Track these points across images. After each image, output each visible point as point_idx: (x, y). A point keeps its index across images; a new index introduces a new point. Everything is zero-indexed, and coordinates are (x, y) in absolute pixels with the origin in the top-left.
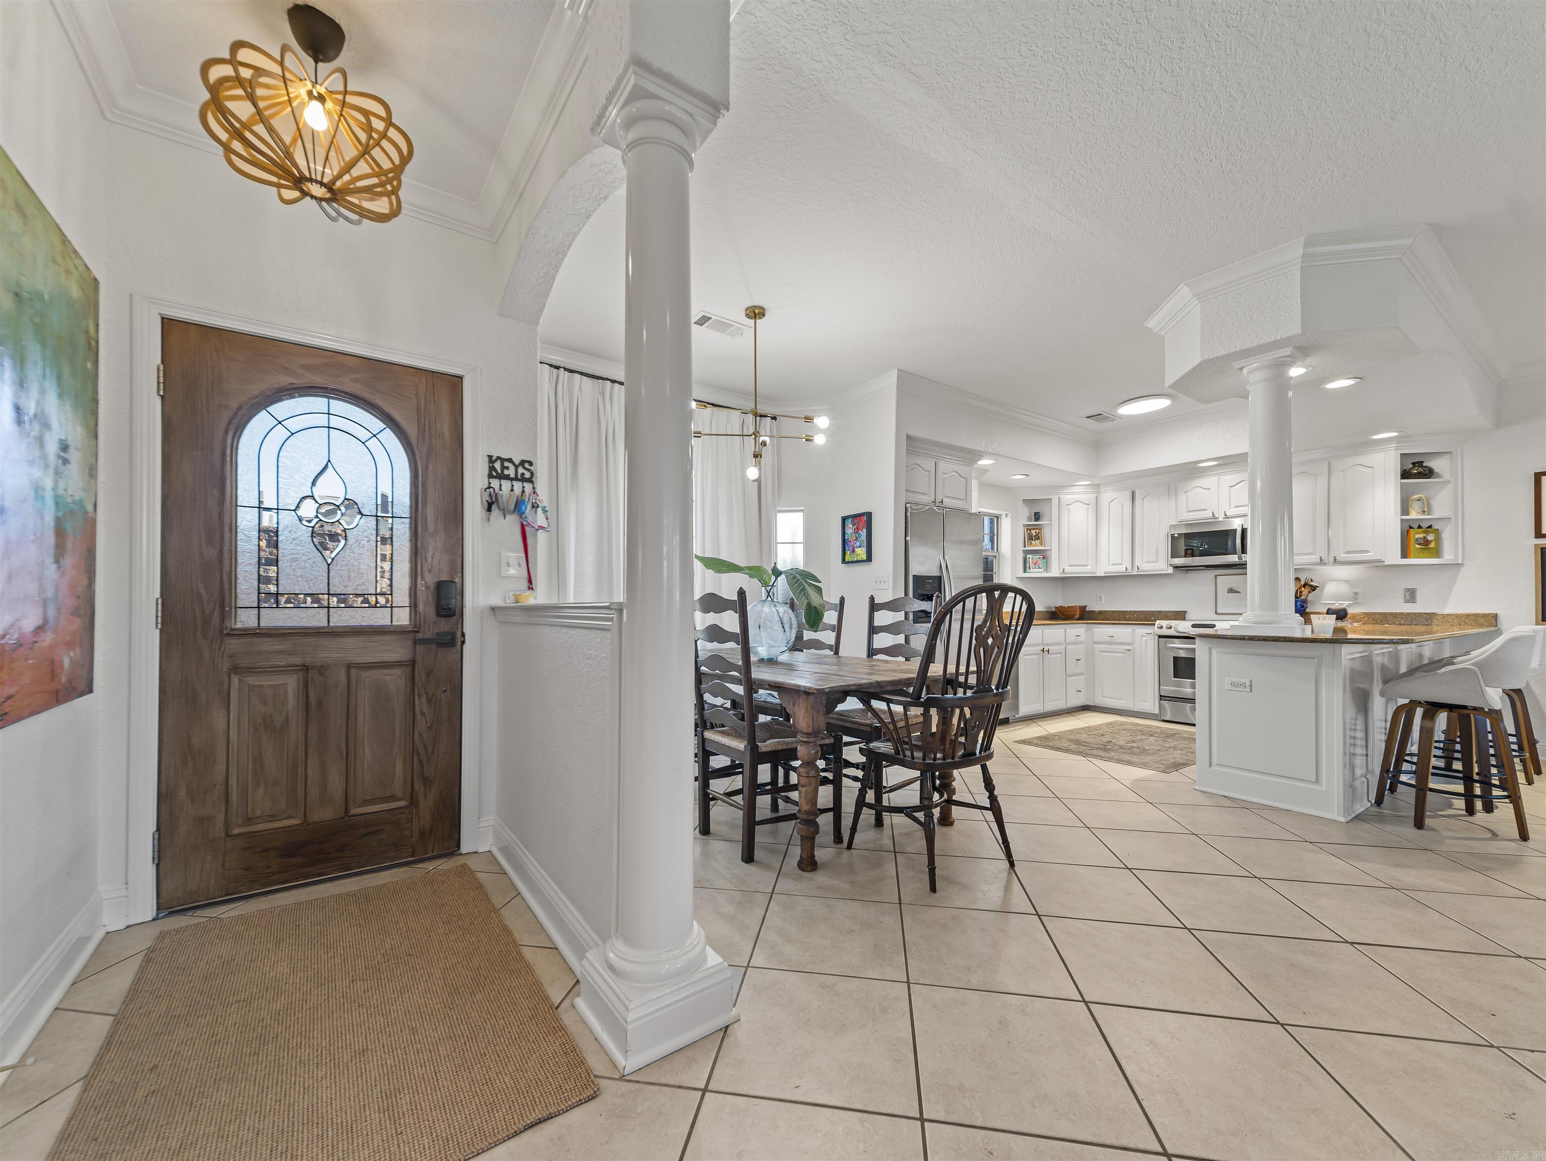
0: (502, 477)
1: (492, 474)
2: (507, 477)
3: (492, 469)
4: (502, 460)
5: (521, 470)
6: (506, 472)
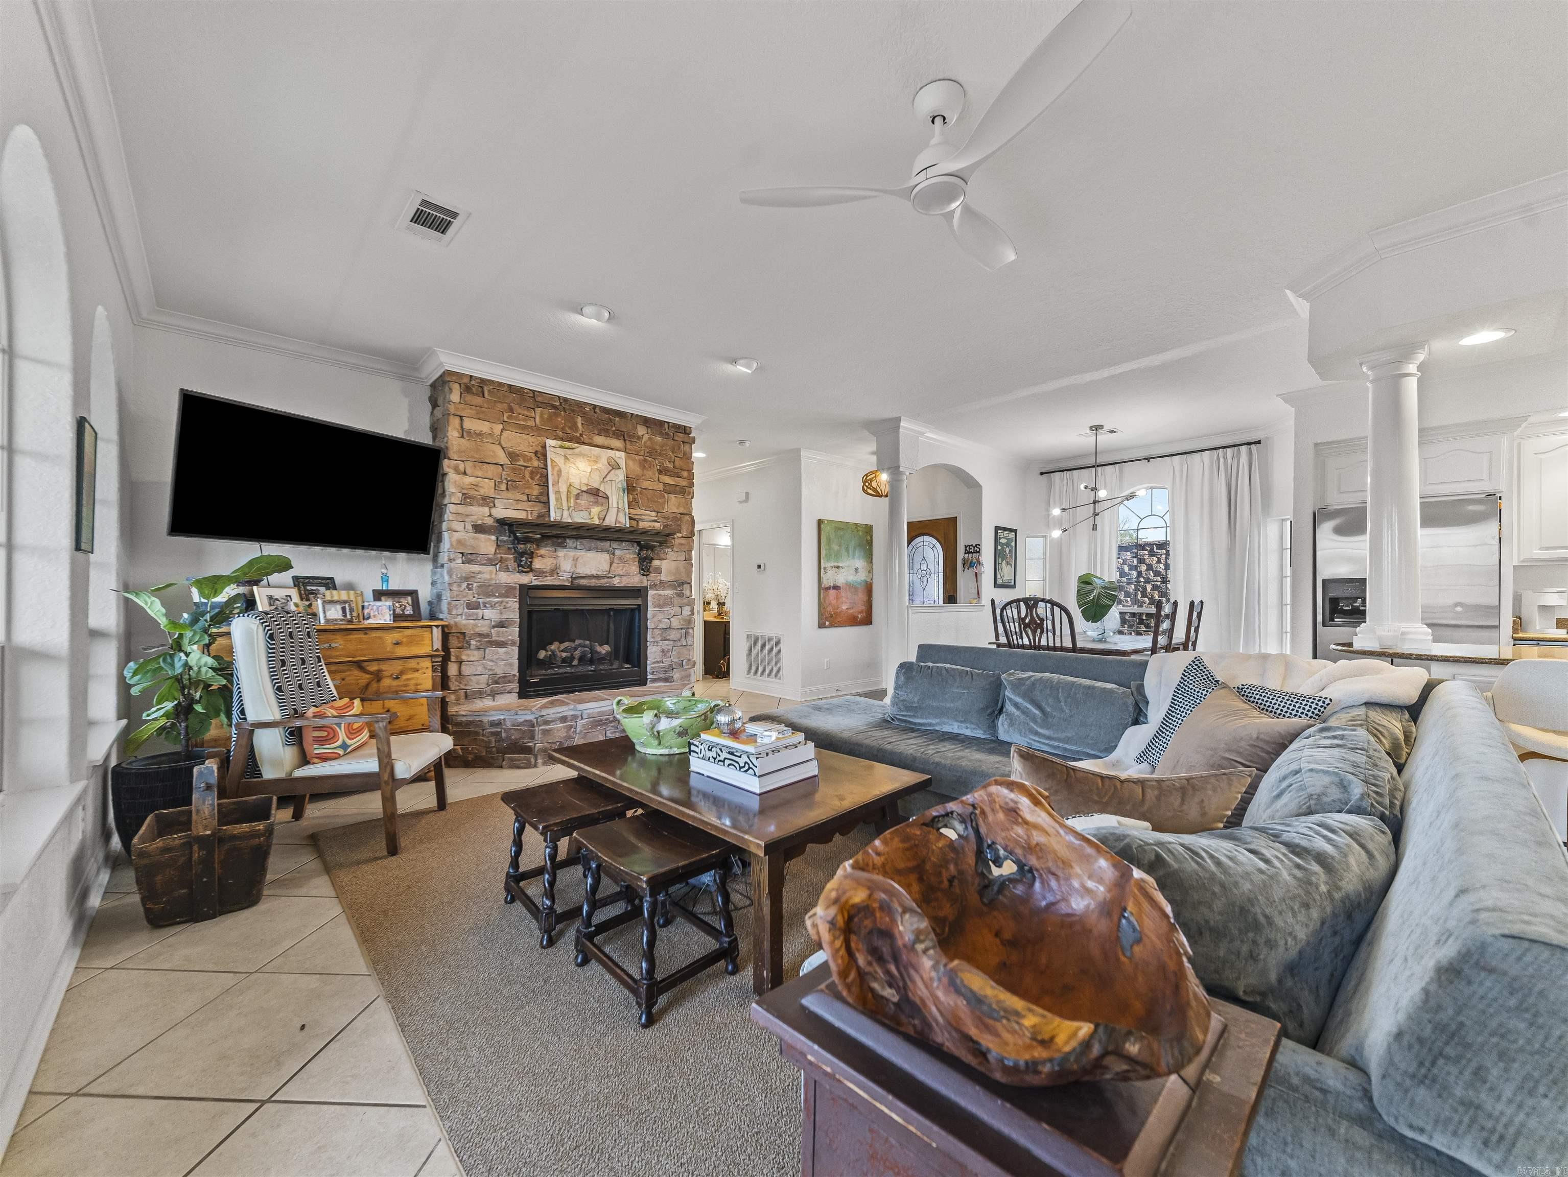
0: (969, 552)
1: (967, 552)
2: (972, 553)
3: (966, 550)
4: (969, 546)
5: (976, 548)
6: (971, 550)
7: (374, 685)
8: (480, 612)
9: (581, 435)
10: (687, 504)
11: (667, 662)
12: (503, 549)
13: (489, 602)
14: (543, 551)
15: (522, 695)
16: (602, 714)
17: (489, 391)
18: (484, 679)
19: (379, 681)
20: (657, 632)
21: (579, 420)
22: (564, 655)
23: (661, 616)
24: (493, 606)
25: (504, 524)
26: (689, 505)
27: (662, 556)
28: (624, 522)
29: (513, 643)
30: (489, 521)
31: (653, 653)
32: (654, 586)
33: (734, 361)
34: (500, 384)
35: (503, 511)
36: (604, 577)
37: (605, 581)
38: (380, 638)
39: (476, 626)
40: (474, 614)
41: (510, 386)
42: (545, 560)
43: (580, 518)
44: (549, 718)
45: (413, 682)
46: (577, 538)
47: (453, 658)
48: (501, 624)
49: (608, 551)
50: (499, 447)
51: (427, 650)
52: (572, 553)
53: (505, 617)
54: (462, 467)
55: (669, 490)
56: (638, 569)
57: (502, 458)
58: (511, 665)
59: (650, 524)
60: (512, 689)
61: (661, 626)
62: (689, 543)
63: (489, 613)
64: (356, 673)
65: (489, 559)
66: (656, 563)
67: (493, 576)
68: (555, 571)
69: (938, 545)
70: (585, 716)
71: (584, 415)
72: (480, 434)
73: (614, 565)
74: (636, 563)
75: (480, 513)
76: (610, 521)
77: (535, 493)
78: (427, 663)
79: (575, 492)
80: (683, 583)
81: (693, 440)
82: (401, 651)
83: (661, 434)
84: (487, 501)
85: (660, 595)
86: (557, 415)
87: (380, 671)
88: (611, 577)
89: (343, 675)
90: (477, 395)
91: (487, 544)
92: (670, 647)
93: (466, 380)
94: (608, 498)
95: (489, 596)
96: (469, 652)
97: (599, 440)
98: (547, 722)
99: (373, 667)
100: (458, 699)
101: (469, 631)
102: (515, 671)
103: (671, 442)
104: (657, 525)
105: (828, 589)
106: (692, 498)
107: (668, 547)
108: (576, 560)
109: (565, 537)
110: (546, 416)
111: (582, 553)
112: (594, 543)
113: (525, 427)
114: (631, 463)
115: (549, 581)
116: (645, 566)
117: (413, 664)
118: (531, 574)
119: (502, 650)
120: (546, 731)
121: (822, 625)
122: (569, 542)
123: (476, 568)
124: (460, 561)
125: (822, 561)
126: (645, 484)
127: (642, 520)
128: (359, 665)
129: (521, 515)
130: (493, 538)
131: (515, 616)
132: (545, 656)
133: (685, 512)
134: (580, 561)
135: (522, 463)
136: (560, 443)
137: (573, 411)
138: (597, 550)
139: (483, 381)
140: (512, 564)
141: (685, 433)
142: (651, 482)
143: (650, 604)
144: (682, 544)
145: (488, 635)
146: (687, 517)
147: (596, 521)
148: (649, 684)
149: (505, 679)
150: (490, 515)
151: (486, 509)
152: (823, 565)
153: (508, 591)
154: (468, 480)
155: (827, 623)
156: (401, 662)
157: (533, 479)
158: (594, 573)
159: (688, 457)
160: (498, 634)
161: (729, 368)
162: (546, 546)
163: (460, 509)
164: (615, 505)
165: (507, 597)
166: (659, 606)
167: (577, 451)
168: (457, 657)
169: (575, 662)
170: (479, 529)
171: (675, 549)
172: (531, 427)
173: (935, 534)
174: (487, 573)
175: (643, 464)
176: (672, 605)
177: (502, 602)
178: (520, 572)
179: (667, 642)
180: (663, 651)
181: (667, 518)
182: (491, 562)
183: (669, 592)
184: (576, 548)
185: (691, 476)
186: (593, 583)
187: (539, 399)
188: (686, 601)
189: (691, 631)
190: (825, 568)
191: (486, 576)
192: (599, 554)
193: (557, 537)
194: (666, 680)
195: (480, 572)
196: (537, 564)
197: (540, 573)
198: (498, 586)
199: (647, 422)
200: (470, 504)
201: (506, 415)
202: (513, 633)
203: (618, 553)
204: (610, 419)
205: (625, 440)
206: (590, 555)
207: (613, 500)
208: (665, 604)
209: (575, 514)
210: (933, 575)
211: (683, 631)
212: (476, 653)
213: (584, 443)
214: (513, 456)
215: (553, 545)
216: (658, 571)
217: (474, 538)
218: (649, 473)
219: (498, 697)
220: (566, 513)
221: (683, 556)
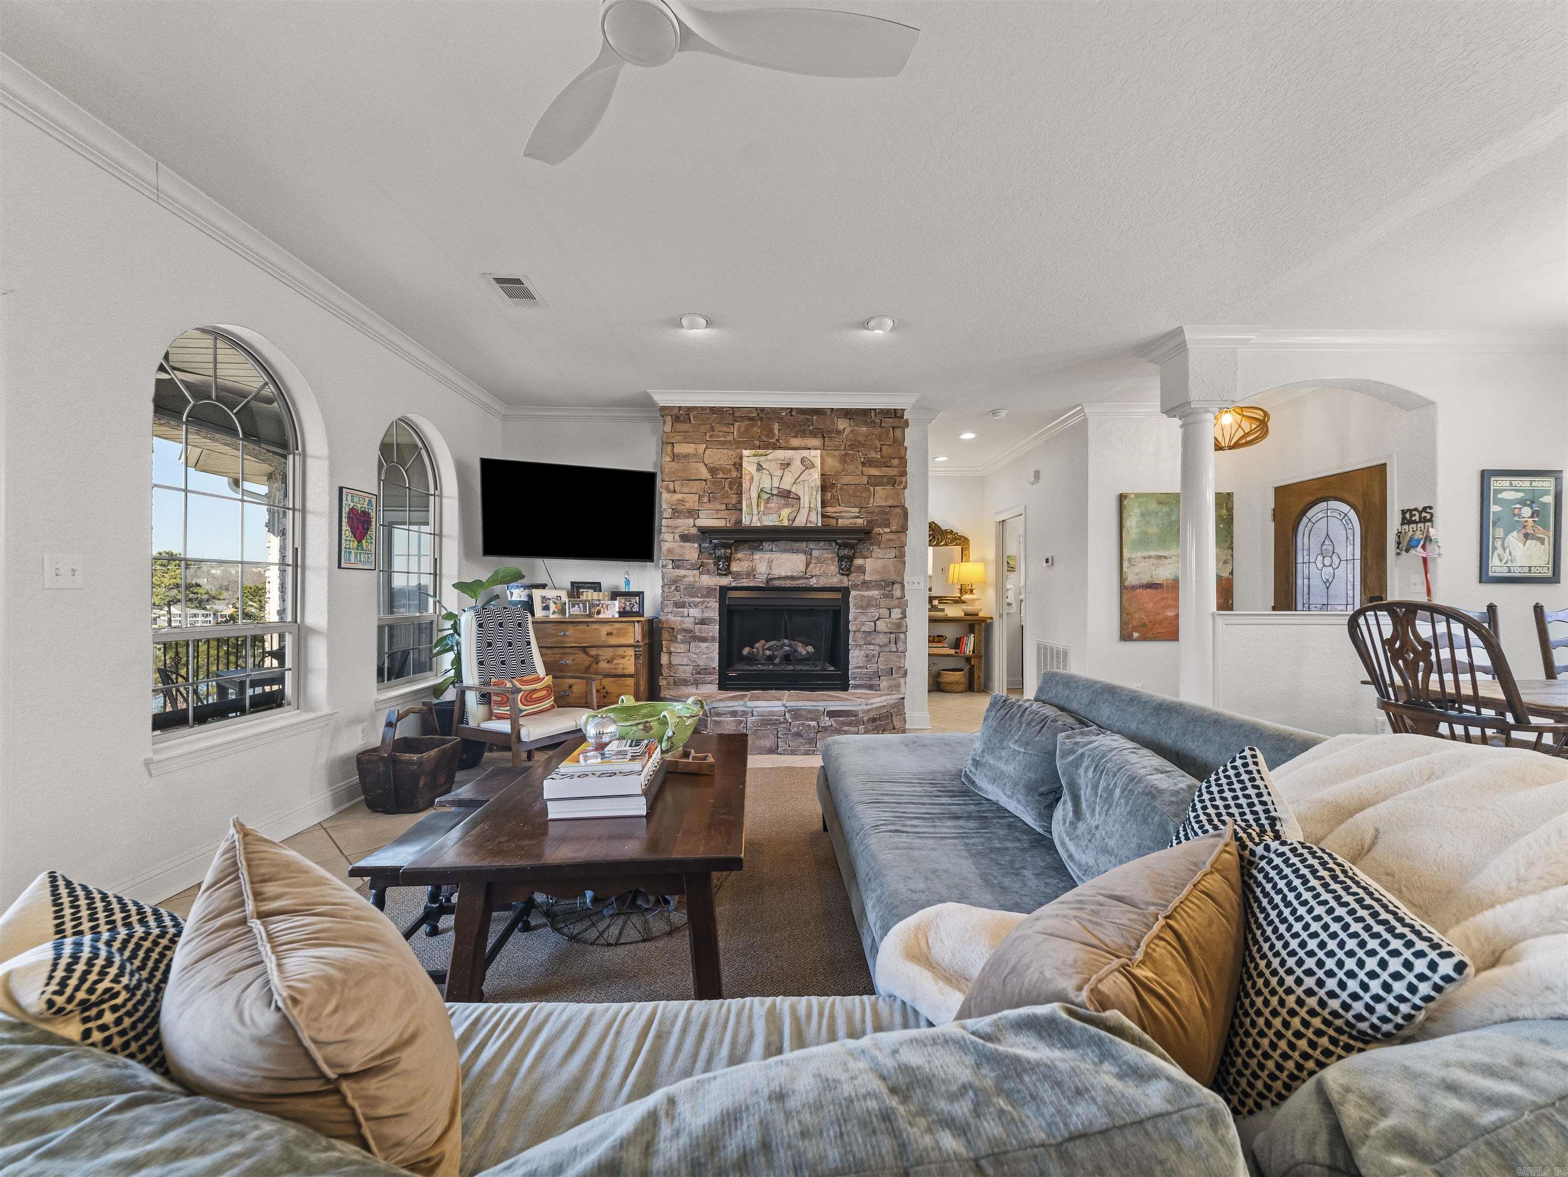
0: (1410, 522)
1: (1405, 521)
2: (1415, 522)
3: (1404, 518)
4: (1410, 511)
5: (1424, 514)
6: (1414, 518)
7: (594, 666)
8: (685, 610)
9: (778, 440)
10: (898, 495)
11: (872, 667)
12: (706, 555)
13: (693, 602)
14: (740, 555)
15: (722, 686)
16: (772, 714)
17: (694, 416)
18: (689, 669)
19: (597, 663)
20: (859, 635)
21: (776, 427)
22: (768, 653)
23: (864, 619)
24: (696, 606)
25: (705, 532)
26: (899, 496)
27: (867, 553)
28: (816, 520)
29: (713, 639)
30: (694, 531)
31: (856, 657)
32: (855, 587)
33: (865, 325)
34: (703, 408)
35: (706, 521)
36: (799, 578)
37: (802, 581)
38: (597, 629)
39: (683, 622)
40: (680, 612)
41: (712, 409)
42: (742, 563)
43: (769, 521)
44: (721, 710)
45: (621, 666)
46: (772, 540)
47: (664, 649)
48: (703, 622)
49: (804, 552)
50: (702, 465)
51: (632, 642)
52: (767, 556)
53: (706, 615)
54: (671, 486)
55: (874, 481)
56: (837, 570)
57: (705, 474)
58: (712, 659)
59: (851, 520)
60: (712, 680)
61: (864, 629)
62: (899, 539)
63: (695, 612)
64: (583, 656)
65: (692, 564)
66: (858, 562)
67: (697, 579)
68: (751, 573)
69: (1352, 515)
70: (755, 714)
71: (780, 420)
72: (687, 456)
73: (812, 565)
74: (836, 563)
75: (686, 525)
76: (800, 522)
77: (734, 501)
78: (631, 652)
79: (766, 496)
80: (893, 583)
81: (906, 424)
82: (613, 641)
83: (866, 423)
84: (693, 513)
85: (863, 596)
86: (752, 426)
87: (598, 655)
88: (807, 578)
89: (573, 656)
90: (684, 422)
91: (691, 552)
92: (876, 653)
93: (675, 412)
94: (799, 499)
95: (693, 597)
96: (677, 645)
97: (795, 442)
98: (718, 715)
99: (593, 652)
100: (669, 684)
101: (677, 627)
102: (716, 664)
103: (877, 430)
104: (860, 521)
105: (1134, 588)
106: (905, 488)
107: (872, 544)
108: (770, 562)
109: (761, 541)
110: (742, 429)
111: (778, 555)
112: (789, 545)
113: (724, 443)
114: (829, 460)
115: (745, 583)
116: (846, 565)
117: (620, 651)
118: (730, 577)
119: (703, 645)
120: (717, 723)
121: (1125, 637)
122: (766, 545)
123: (682, 572)
124: (670, 566)
125: (1125, 550)
126: (846, 480)
127: (842, 517)
128: (584, 649)
129: (720, 523)
130: (696, 545)
131: (715, 615)
132: (749, 653)
133: (895, 504)
134: (775, 563)
135: (721, 475)
136: (753, 451)
137: (769, 418)
138: (793, 551)
139: (689, 409)
140: (712, 567)
141: (896, 416)
142: (853, 477)
143: (851, 605)
144: (890, 540)
145: (691, 631)
146: (898, 510)
147: (786, 523)
148: (851, 691)
149: (705, 671)
150: (694, 526)
151: (691, 521)
152: (1126, 555)
153: (709, 591)
154: (679, 496)
155: (1136, 635)
156: (611, 649)
157: (731, 489)
158: (789, 574)
159: (899, 443)
160: (700, 630)
161: (866, 334)
162: (743, 550)
163: (671, 522)
164: (807, 505)
165: (708, 597)
166: (862, 607)
167: (770, 457)
168: (668, 648)
169: (777, 661)
170: (685, 538)
171: (882, 545)
172: (730, 442)
173: (1345, 496)
174: (691, 576)
175: (843, 460)
176: (878, 606)
177: (704, 602)
178: (719, 574)
179: (872, 647)
180: (867, 656)
181: (872, 513)
182: (694, 567)
183: (875, 593)
184: (772, 550)
185: (903, 461)
186: (788, 583)
187: (738, 414)
188: (896, 602)
189: (902, 636)
190: (1130, 560)
191: (691, 579)
192: (795, 555)
193: (754, 541)
194: (871, 687)
195: (685, 576)
196: (735, 567)
197: (736, 576)
198: (701, 588)
199: (847, 413)
200: (678, 517)
201: (708, 435)
202: (714, 630)
203: (815, 553)
204: (807, 419)
205: (824, 437)
206: (786, 556)
207: (805, 501)
208: (869, 606)
209: (764, 518)
210: (1344, 563)
211: (893, 636)
212: (682, 646)
213: (780, 448)
214: (713, 471)
215: (750, 549)
216: (862, 570)
217: (681, 547)
218: (851, 468)
219: (700, 686)
220: (755, 518)
221: (893, 553)
